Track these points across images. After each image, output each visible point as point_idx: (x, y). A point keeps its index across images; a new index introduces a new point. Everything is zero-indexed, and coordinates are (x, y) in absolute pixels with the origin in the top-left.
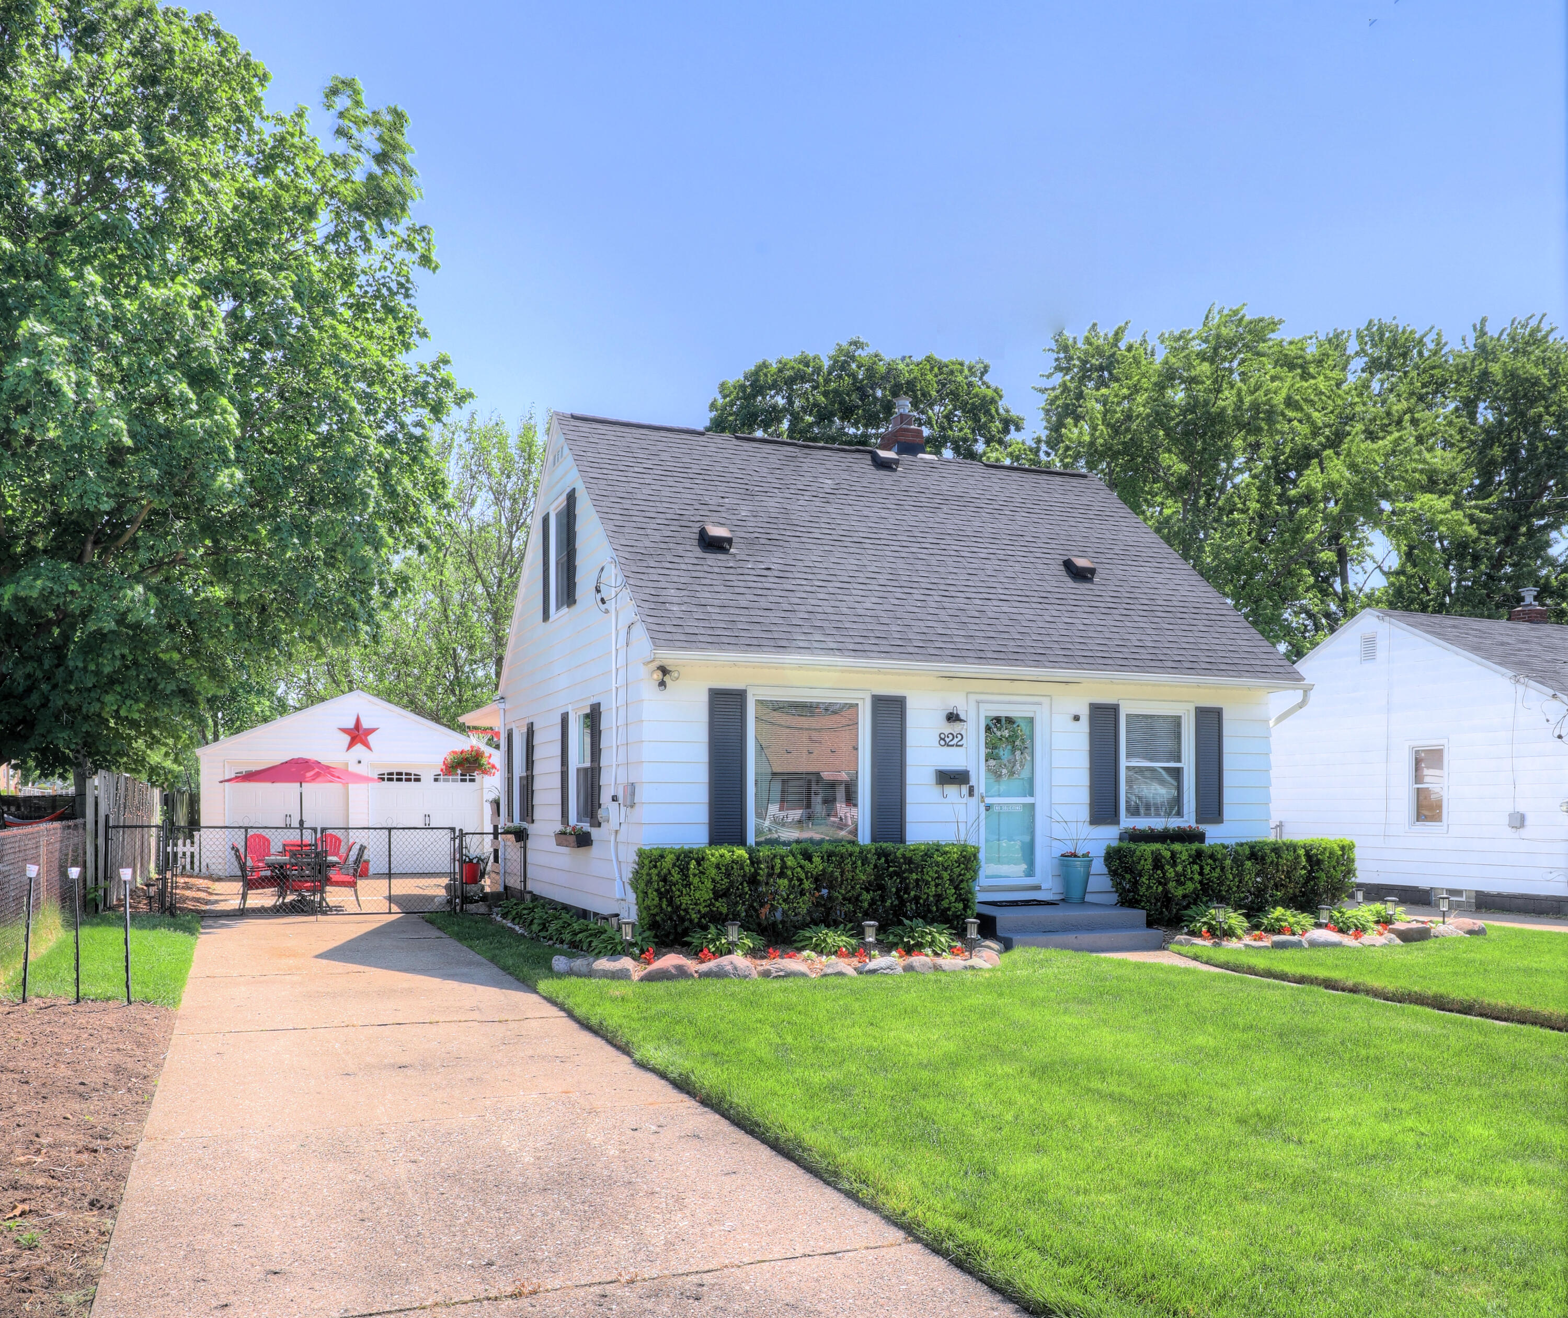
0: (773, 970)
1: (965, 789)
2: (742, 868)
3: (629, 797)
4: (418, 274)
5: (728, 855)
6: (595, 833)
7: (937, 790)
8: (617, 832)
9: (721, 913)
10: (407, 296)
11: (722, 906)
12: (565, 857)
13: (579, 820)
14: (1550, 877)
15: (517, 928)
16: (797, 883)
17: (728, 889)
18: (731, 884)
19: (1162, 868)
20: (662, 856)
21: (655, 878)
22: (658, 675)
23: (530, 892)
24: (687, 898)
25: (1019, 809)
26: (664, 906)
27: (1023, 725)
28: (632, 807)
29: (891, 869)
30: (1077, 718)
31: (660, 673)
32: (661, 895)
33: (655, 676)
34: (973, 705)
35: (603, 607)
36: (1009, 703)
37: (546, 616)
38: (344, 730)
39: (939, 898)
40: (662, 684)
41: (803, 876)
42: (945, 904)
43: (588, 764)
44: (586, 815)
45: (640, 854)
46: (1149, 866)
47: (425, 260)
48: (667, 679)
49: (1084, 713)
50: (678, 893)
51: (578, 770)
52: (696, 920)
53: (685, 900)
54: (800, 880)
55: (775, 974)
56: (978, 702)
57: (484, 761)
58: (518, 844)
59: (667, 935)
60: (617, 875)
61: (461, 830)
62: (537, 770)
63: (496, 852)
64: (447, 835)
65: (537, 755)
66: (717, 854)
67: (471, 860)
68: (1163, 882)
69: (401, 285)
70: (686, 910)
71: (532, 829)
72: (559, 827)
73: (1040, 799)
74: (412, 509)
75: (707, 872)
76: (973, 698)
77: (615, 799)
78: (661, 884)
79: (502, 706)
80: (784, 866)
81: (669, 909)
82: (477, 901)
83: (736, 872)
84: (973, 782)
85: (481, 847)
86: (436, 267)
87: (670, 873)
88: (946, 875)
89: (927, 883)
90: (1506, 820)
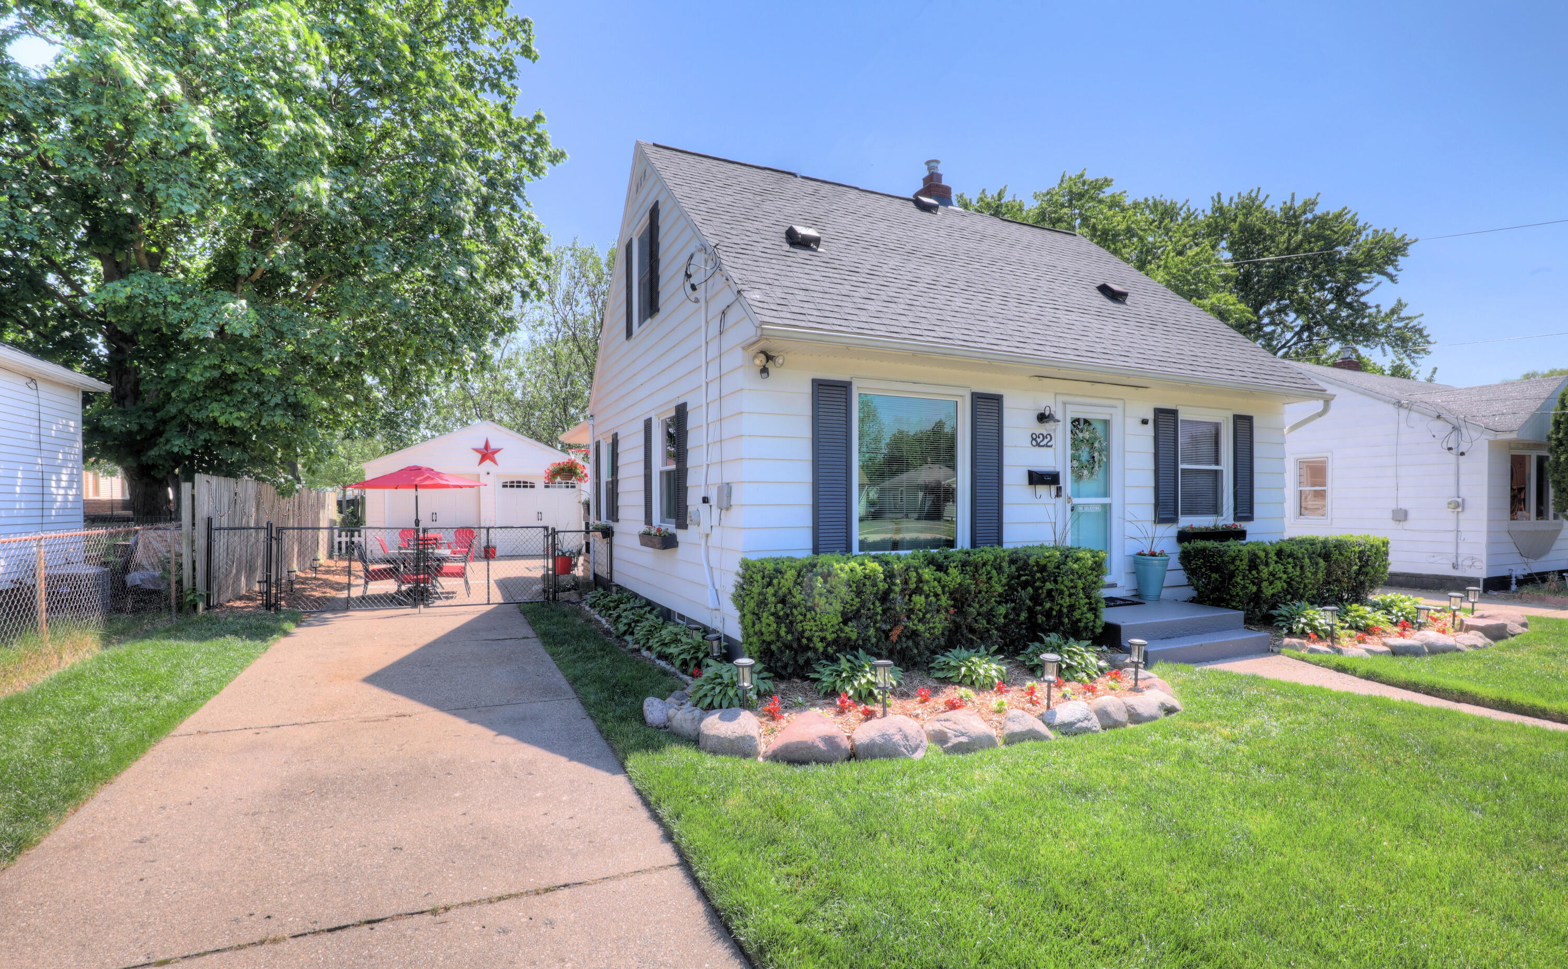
0: (950, 734)
1: (1053, 488)
2: (874, 585)
3: (725, 499)
4: (520, 62)
5: (859, 569)
6: (681, 535)
7: (1029, 490)
8: (707, 535)
9: (849, 639)
10: (511, 77)
11: (851, 631)
12: (649, 556)
13: (662, 521)
14: (1432, 560)
15: (604, 621)
16: (933, 599)
17: (858, 611)
18: (863, 604)
19: (1256, 568)
20: (778, 571)
21: (771, 599)
22: (760, 361)
23: (617, 585)
24: (812, 623)
25: (1098, 509)
26: (783, 633)
27: (1099, 428)
28: (727, 509)
29: (1023, 578)
30: (1145, 422)
31: (762, 357)
32: (779, 619)
33: (757, 362)
34: (1060, 405)
35: (693, 295)
36: (1090, 405)
37: (629, 333)
38: (476, 450)
39: (1072, 608)
40: (764, 370)
41: (939, 590)
42: (1077, 615)
43: (672, 467)
44: (669, 515)
45: (746, 566)
46: (1244, 565)
47: (526, 51)
48: (770, 365)
49: (1150, 416)
50: (800, 618)
51: (661, 473)
52: (821, 650)
53: (808, 625)
54: (936, 595)
55: (955, 741)
56: (1065, 404)
57: (579, 471)
58: (605, 541)
59: (785, 667)
60: (709, 583)
61: (553, 529)
62: (621, 475)
63: (588, 544)
64: (541, 532)
65: (621, 461)
66: (847, 568)
67: (564, 554)
68: (1258, 582)
69: (506, 68)
70: (810, 639)
71: (617, 527)
72: (643, 528)
73: (1115, 500)
74: (512, 253)
75: (836, 591)
76: (1061, 399)
77: (705, 500)
78: (780, 606)
79: (591, 422)
80: (920, 580)
81: (789, 637)
82: (569, 590)
83: (869, 589)
84: (1061, 484)
85: (570, 542)
86: (536, 58)
87: (790, 592)
88: (1080, 584)
89: (1061, 592)
90: (1391, 516)
